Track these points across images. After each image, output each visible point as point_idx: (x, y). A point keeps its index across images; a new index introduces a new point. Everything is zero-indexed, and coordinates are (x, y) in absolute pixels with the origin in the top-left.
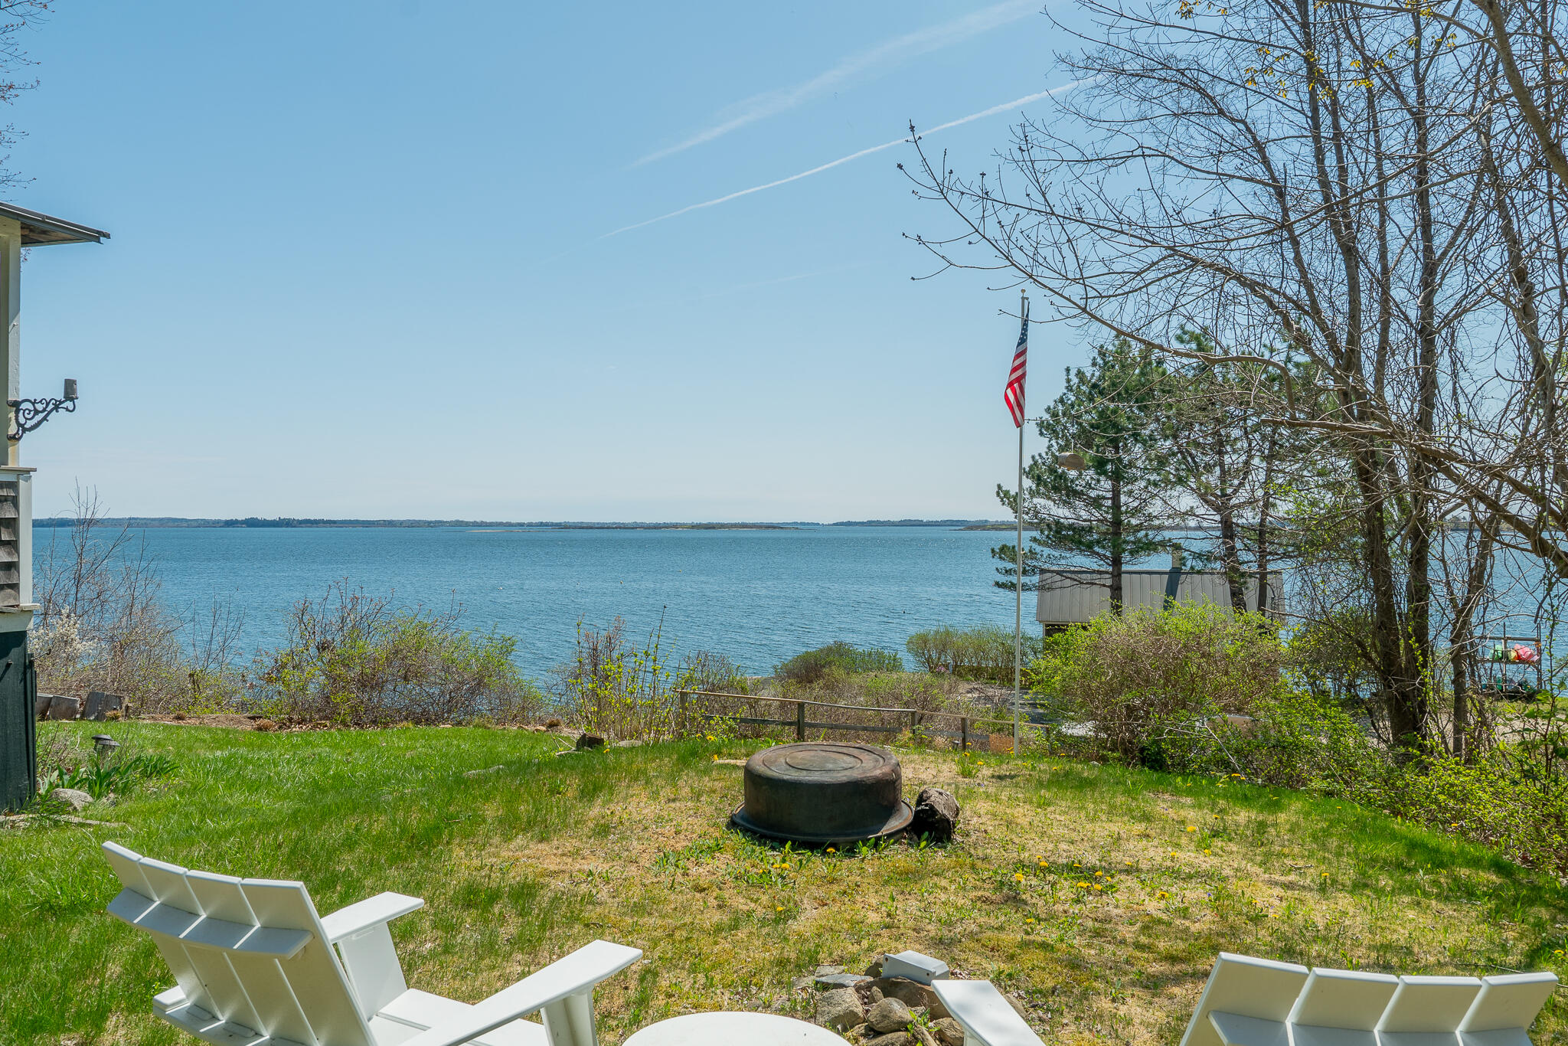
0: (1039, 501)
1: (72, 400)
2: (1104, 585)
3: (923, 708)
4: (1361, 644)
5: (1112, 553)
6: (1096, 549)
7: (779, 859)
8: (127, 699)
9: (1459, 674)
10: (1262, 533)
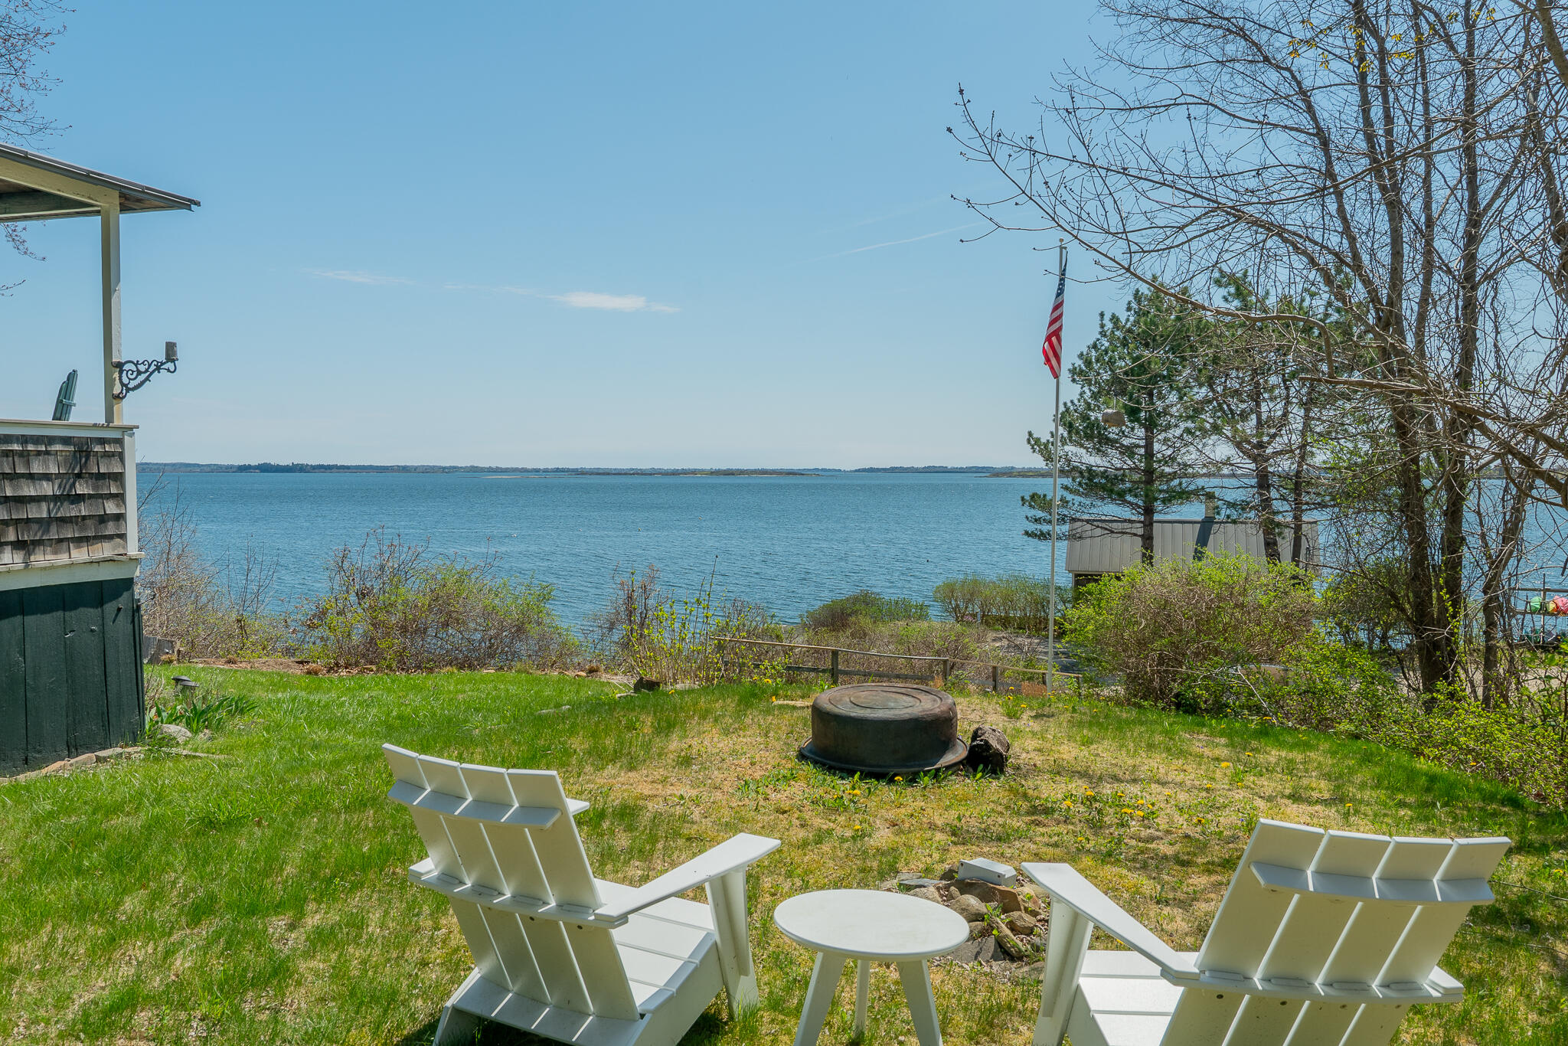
0: (1070, 448)
1: (173, 361)
2: (1135, 535)
3: (955, 656)
4: (1394, 596)
5: (1145, 502)
6: (1129, 498)
7: (848, 787)
8: (178, 643)
9: (1491, 624)
10: (1298, 483)
